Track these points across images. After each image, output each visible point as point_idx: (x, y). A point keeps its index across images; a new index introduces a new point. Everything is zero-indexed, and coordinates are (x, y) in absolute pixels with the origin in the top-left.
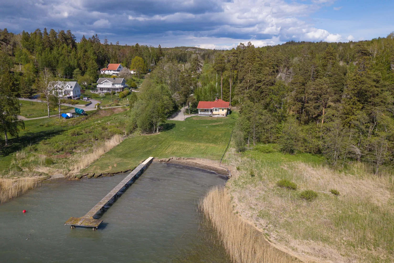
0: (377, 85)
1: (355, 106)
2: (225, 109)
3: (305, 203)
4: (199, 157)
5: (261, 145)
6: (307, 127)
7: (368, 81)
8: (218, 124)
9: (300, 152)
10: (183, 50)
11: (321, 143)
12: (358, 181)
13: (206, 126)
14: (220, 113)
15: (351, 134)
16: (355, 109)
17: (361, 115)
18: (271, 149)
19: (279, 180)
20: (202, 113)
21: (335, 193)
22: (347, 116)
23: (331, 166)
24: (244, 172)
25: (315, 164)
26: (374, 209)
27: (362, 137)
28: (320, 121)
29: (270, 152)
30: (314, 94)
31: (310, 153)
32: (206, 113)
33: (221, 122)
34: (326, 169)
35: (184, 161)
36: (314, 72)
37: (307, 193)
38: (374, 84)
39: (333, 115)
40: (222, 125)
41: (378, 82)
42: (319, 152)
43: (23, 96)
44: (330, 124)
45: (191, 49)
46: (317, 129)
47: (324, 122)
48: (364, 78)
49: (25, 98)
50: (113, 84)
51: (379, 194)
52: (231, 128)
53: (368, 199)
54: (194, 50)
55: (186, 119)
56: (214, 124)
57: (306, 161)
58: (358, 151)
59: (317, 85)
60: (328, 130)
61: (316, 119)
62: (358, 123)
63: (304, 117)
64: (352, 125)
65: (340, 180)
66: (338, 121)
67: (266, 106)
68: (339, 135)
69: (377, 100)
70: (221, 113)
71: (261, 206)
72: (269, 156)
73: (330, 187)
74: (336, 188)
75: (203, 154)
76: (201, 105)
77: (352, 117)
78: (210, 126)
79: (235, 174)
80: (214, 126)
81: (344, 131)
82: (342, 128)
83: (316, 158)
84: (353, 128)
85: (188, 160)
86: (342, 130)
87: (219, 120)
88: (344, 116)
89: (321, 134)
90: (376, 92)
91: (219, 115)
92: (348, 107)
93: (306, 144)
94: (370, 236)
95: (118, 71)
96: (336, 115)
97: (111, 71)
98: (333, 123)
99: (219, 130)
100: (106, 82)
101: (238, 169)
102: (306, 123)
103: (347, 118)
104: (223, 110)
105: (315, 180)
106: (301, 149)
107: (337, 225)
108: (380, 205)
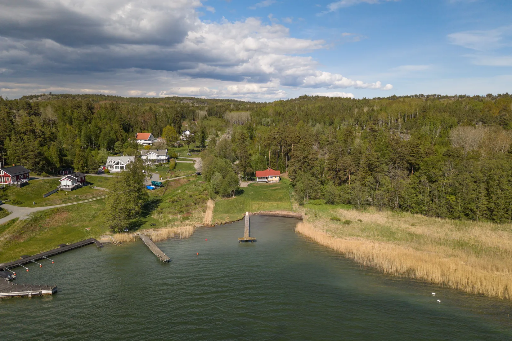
0: (378, 161)
1: (367, 173)
2: (278, 176)
3: (346, 225)
4: (277, 210)
5: (312, 201)
6: (341, 187)
7: (373, 159)
8: (276, 188)
9: (338, 203)
10: (177, 102)
11: (350, 196)
12: (372, 215)
13: (268, 190)
14: (273, 180)
15: (366, 190)
16: (367, 175)
17: (370, 178)
18: (320, 202)
19: (330, 217)
20: (261, 180)
21: (361, 221)
22: (363, 179)
23: (357, 208)
24: (310, 215)
25: (348, 209)
26: (378, 225)
27: (372, 191)
28: (348, 183)
29: (320, 204)
30: (344, 166)
31: (344, 203)
32: (264, 180)
33: (278, 186)
34: (355, 211)
35: (269, 213)
36: (341, 152)
37: (347, 221)
38: (376, 160)
39: (355, 179)
40: (280, 189)
41: (378, 159)
42: (349, 202)
43: (91, 172)
44: (354, 185)
45: (188, 101)
46: (347, 188)
47: (350, 184)
48: (370, 157)
49: (93, 174)
50: (158, 156)
51: (381, 220)
52: (287, 190)
53: (376, 222)
54: (191, 101)
55: (248, 185)
56: (274, 188)
57: (343, 208)
58: (371, 200)
59: (345, 161)
60: (354, 188)
61: (345, 181)
62: (369, 183)
63: (338, 181)
64: (367, 185)
65: (362, 216)
66: (358, 183)
67: (313, 175)
68: (360, 191)
69: (378, 170)
70: (275, 179)
71: (326, 228)
72: (320, 206)
73: (357, 219)
74: (360, 218)
75: (278, 208)
76: (258, 173)
77: (366, 180)
78: (271, 190)
79: (305, 217)
80: (274, 190)
81: (362, 188)
82: (361, 187)
83: (348, 206)
84: (367, 186)
85: (271, 212)
86: (361, 188)
87: (274, 185)
88: (361, 179)
89: (349, 191)
90: (378, 165)
91: (273, 181)
92: (364, 174)
93: (341, 198)
94: (376, 233)
95: (149, 140)
96: (357, 179)
97: (141, 140)
98: (356, 184)
99: (279, 193)
100: (151, 154)
101: (306, 214)
102: (340, 184)
103: (363, 180)
104: (276, 177)
105: (349, 216)
106: (339, 201)
107: (362, 231)
108: (381, 223)
